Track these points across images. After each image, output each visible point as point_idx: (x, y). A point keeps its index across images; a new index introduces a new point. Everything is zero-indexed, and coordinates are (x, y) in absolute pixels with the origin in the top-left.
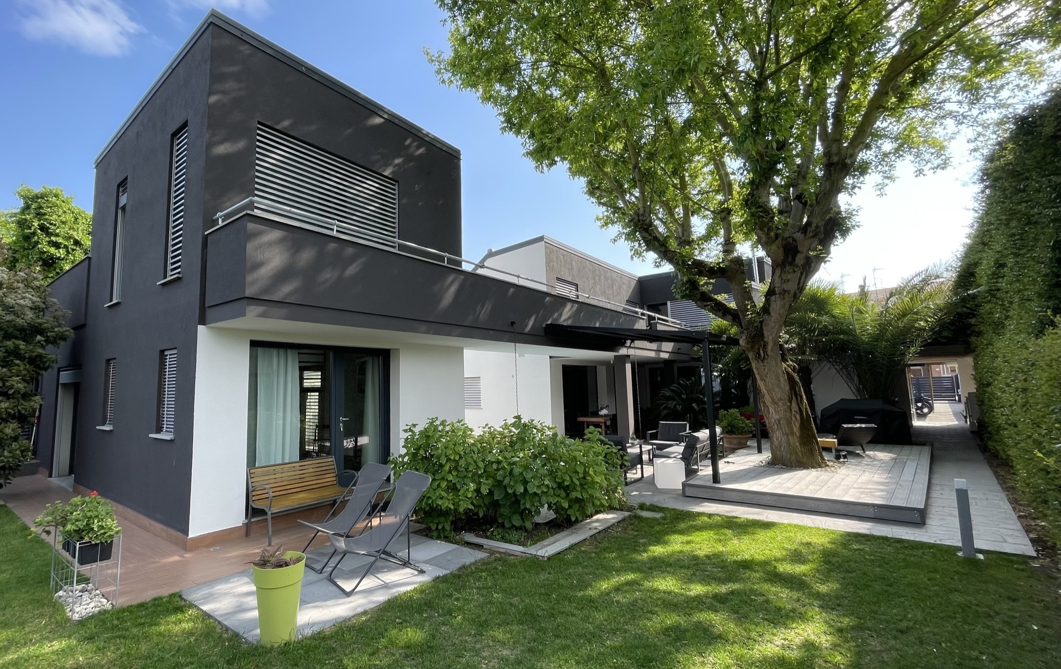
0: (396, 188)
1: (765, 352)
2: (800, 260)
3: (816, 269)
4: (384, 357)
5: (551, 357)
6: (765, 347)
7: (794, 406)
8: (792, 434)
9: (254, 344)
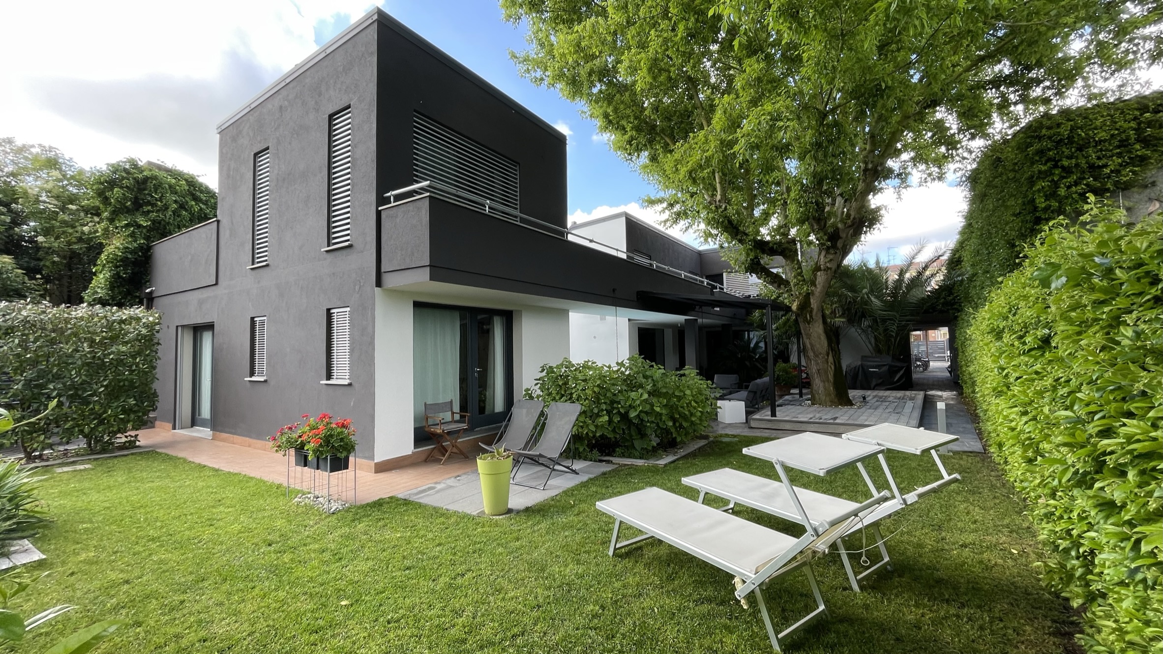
0: (517, 168)
1: (811, 316)
2: (840, 244)
3: (850, 250)
4: (508, 318)
5: (629, 320)
6: (811, 312)
7: (831, 359)
8: (828, 381)
9: (417, 305)
